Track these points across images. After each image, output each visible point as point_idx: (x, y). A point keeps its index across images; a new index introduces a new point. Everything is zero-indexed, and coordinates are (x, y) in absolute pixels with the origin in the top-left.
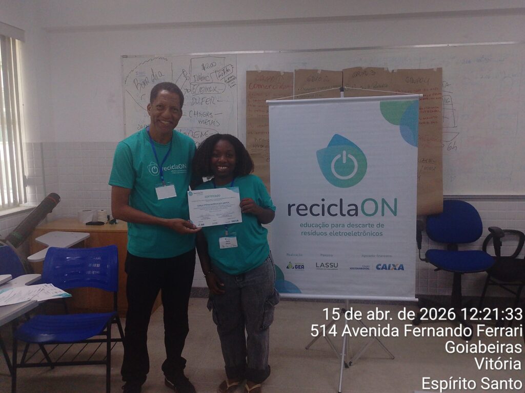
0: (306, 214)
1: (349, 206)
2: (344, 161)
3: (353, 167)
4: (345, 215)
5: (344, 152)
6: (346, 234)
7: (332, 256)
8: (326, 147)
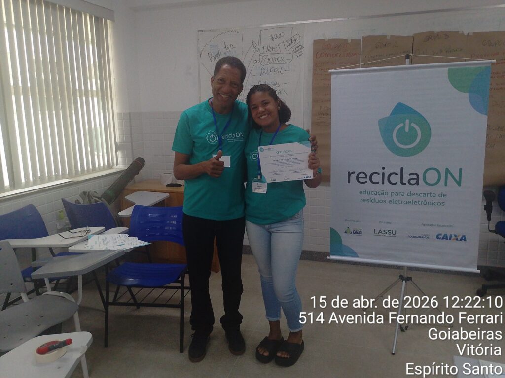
0: (366, 182)
1: (410, 175)
2: (407, 130)
3: (416, 136)
4: (405, 184)
5: (407, 121)
6: (405, 203)
7: (390, 223)
8: (388, 115)
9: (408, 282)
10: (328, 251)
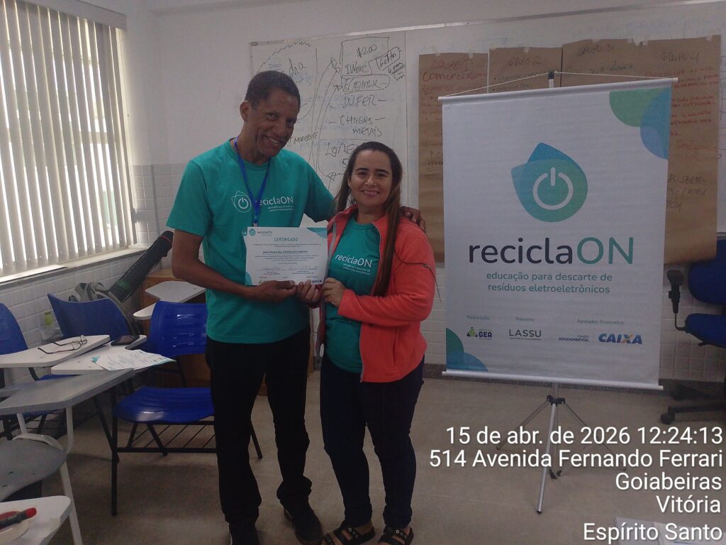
0: (496, 260)
1: (559, 248)
2: (553, 183)
3: (566, 192)
4: (552, 262)
5: (553, 170)
6: (553, 289)
7: (532, 320)
8: (526, 162)
9: (559, 405)
10: (444, 362)
